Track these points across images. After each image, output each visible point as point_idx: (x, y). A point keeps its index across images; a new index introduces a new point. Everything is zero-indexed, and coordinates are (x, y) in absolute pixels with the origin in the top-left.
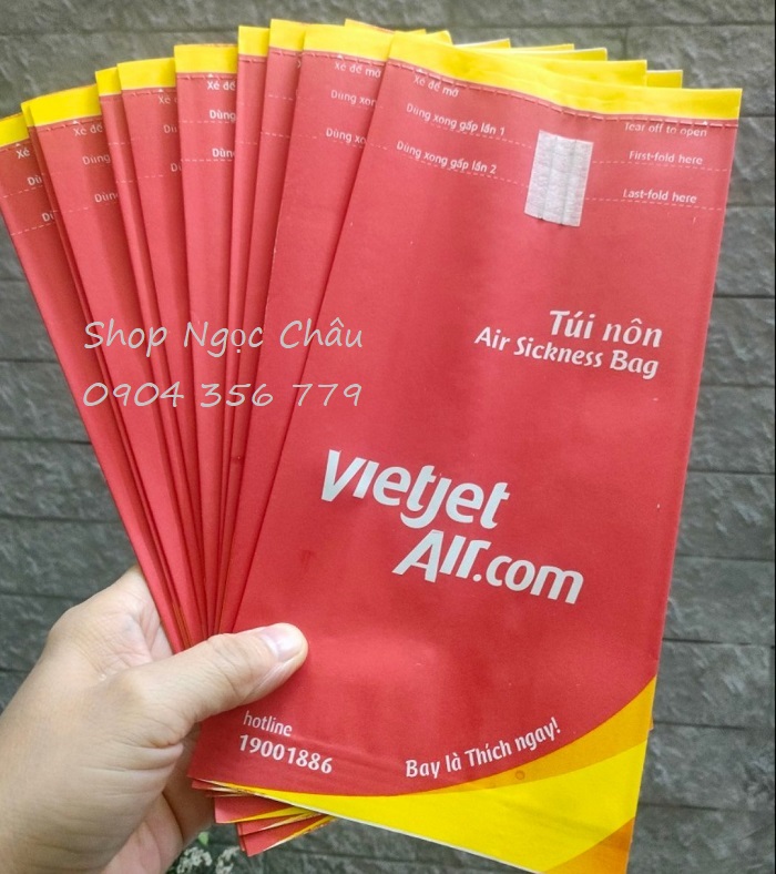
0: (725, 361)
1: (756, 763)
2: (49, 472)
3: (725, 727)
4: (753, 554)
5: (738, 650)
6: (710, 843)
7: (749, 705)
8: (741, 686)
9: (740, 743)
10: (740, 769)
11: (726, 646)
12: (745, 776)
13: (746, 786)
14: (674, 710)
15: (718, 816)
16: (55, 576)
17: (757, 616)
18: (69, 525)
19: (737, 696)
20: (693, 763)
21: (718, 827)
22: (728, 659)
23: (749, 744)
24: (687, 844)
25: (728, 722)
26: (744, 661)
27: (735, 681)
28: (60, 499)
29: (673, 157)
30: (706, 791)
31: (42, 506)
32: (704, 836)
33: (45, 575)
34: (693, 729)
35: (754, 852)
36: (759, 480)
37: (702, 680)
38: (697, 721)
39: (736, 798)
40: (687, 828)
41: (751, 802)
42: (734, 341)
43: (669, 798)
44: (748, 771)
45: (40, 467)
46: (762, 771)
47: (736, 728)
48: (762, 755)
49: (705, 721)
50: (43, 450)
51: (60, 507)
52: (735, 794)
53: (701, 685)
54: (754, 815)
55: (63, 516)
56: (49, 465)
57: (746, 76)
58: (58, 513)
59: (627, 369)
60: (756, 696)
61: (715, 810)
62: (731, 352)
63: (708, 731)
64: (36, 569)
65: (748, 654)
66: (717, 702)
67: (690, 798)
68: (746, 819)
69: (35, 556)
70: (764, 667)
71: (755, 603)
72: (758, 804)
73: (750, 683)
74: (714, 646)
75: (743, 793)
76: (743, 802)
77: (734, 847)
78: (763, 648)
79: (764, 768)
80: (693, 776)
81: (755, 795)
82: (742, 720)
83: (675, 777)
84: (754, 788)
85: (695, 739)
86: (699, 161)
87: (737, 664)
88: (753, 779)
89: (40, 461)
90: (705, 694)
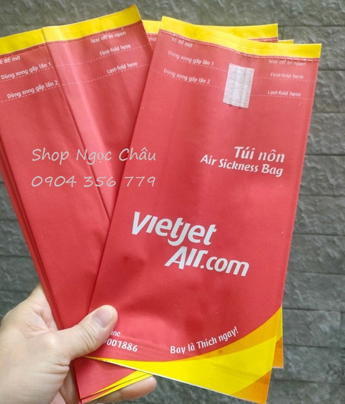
0: (325, 185)
1: (333, 362)
2: (14, 235)
3: (319, 347)
4: (334, 272)
5: (327, 314)
6: (312, 397)
7: (331, 338)
8: (327, 329)
9: (326, 353)
10: (326, 365)
11: (322, 312)
12: (328, 368)
13: (328, 373)
14: (297, 340)
15: (315, 385)
16: (18, 282)
17: (335, 298)
18: (24, 259)
19: (326, 333)
20: (305, 363)
21: (315, 390)
22: (322, 318)
23: (330, 354)
24: (301, 397)
25: (321, 345)
26: (329, 318)
27: (325, 327)
28: (20, 247)
29: (290, 75)
30: (311, 374)
31: (12, 250)
32: (309, 394)
33: (14, 281)
34: (306, 348)
35: (330, 400)
36: (338, 239)
37: (311, 327)
38: (308, 345)
39: (324, 377)
40: (302, 390)
41: (330, 379)
42: (329, 175)
43: (294, 378)
44: (329, 365)
45: (9, 232)
46: (335, 366)
47: (325, 348)
48: (335, 359)
49: (311, 344)
50: (11, 224)
51: (20, 251)
52: (323, 376)
53: (310, 328)
54: (331, 384)
55: (21, 255)
56: (14, 231)
57: (338, 51)
58: (18, 253)
59: (269, 172)
60: (333, 333)
61: (314, 382)
62: (327, 181)
63: (312, 349)
64: (9, 279)
65: (331, 315)
66: (316, 336)
67: (304, 378)
68: (327, 386)
69: (9, 273)
70: (338, 321)
71: (335, 293)
72: (333, 380)
73: (331, 328)
74: (316, 312)
75: (326, 375)
76: (326, 379)
77: (321, 398)
78: (338, 313)
79: (336, 365)
80: (305, 368)
81: (332, 376)
82: (328, 344)
83: (298, 368)
84: (331, 373)
85: (306, 352)
86: (302, 77)
87: (326, 320)
88: (331, 369)
89: (10, 229)
90: (311, 333)
